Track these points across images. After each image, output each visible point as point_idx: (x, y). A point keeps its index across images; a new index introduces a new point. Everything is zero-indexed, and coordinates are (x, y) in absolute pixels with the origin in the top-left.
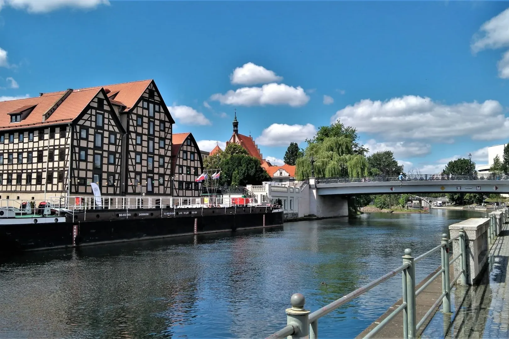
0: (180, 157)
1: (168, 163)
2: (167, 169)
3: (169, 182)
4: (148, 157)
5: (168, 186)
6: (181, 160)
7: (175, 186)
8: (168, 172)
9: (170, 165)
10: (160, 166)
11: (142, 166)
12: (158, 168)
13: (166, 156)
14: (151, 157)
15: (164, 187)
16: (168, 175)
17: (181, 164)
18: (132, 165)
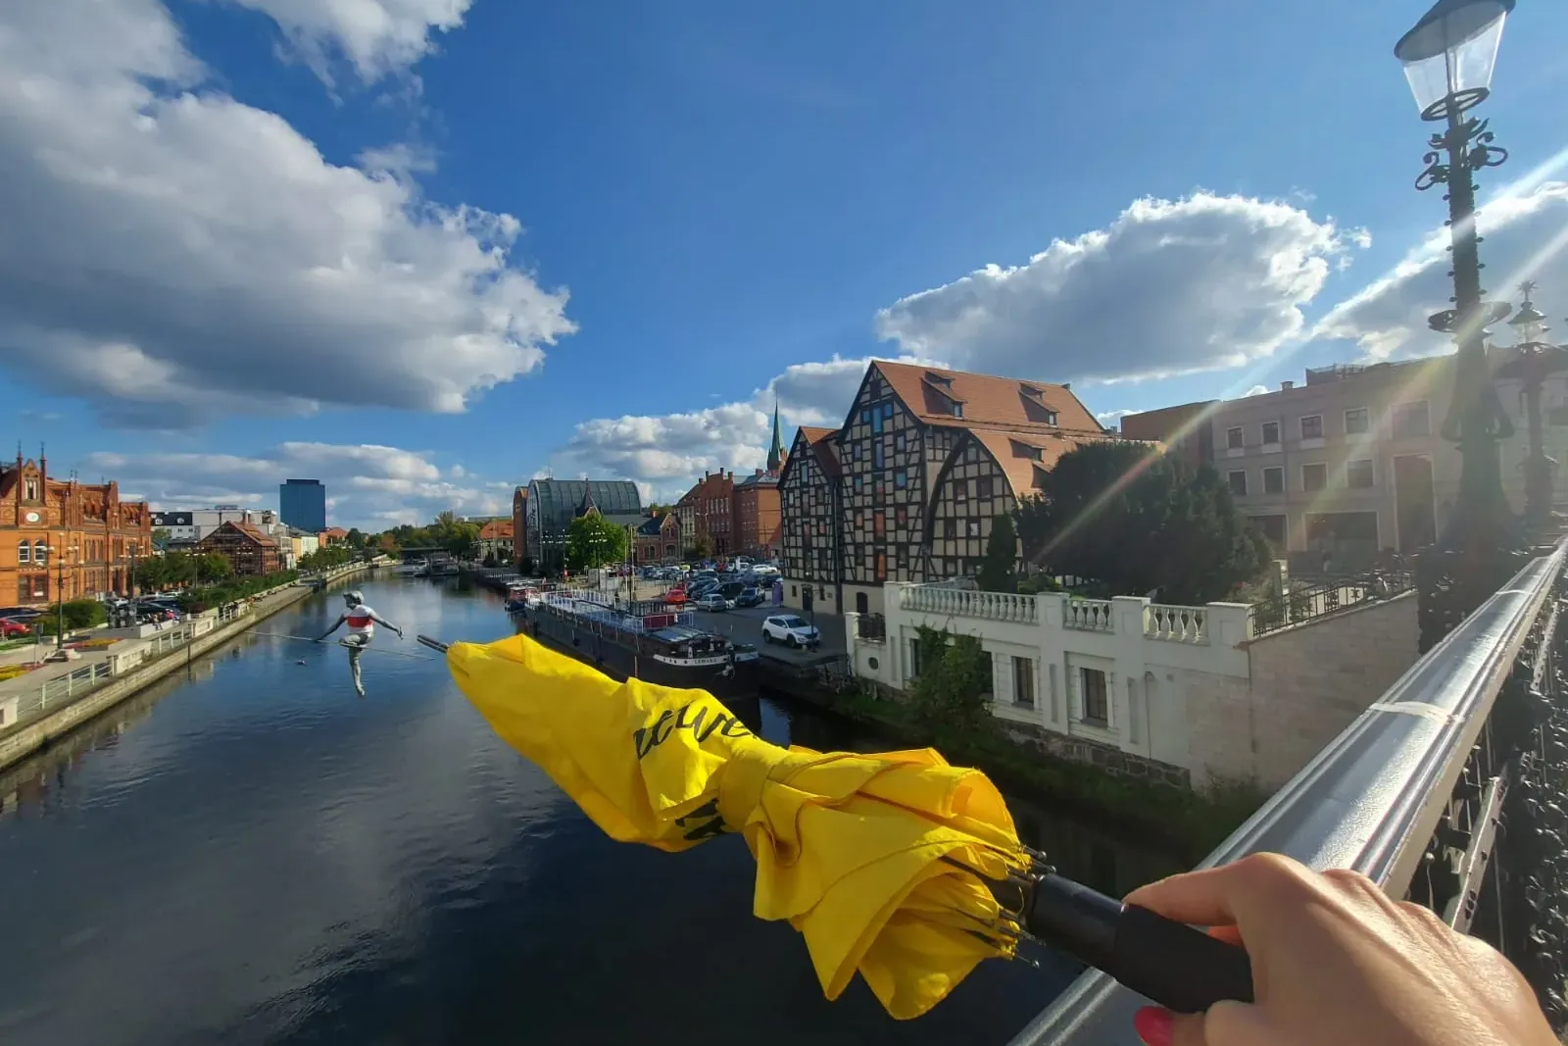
0: (948, 498)
1: (916, 518)
2: (914, 530)
3: (920, 560)
4: (875, 513)
5: (918, 569)
6: (950, 505)
7: (933, 569)
8: (917, 537)
9: (920, 521)
10: (898, 527)
11: (864, 532)
12: (895, 531)
13: (909, 503)
14: (880, 512)
15: (909, 571)
16: (916, 544)
17: (950, 514)
18: (850, 533)
